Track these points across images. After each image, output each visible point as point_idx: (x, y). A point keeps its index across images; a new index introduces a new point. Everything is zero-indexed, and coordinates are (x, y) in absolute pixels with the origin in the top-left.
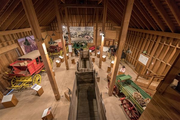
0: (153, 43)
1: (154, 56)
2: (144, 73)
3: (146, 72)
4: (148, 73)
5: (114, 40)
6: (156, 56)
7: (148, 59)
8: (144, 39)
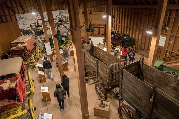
0: (168, 18)
1: (171, 34)
2: (164, 56)
3: (166, 55)
4: (168, 55)
5: (106, 25)
6: (173, 33)
7: (165, 38)
8: (154, 16)
